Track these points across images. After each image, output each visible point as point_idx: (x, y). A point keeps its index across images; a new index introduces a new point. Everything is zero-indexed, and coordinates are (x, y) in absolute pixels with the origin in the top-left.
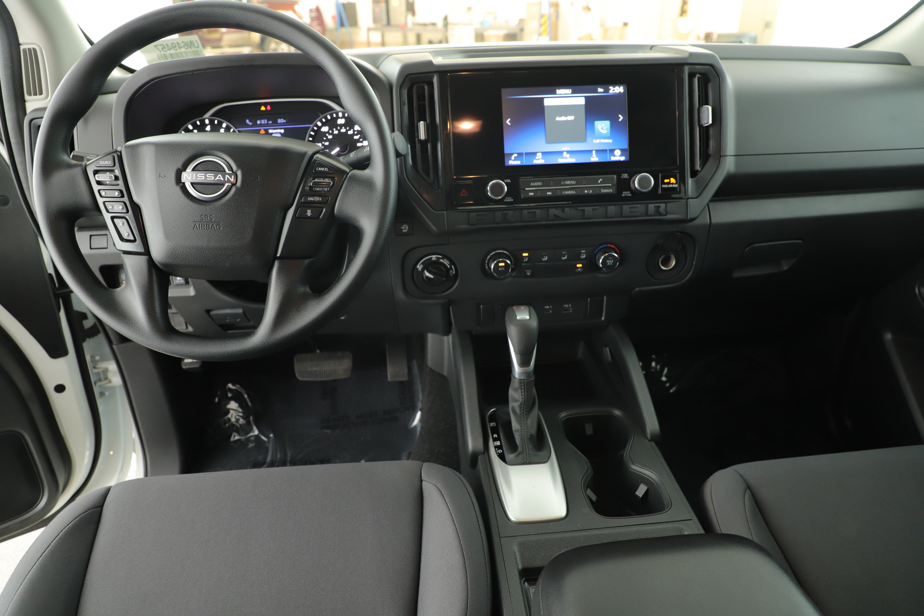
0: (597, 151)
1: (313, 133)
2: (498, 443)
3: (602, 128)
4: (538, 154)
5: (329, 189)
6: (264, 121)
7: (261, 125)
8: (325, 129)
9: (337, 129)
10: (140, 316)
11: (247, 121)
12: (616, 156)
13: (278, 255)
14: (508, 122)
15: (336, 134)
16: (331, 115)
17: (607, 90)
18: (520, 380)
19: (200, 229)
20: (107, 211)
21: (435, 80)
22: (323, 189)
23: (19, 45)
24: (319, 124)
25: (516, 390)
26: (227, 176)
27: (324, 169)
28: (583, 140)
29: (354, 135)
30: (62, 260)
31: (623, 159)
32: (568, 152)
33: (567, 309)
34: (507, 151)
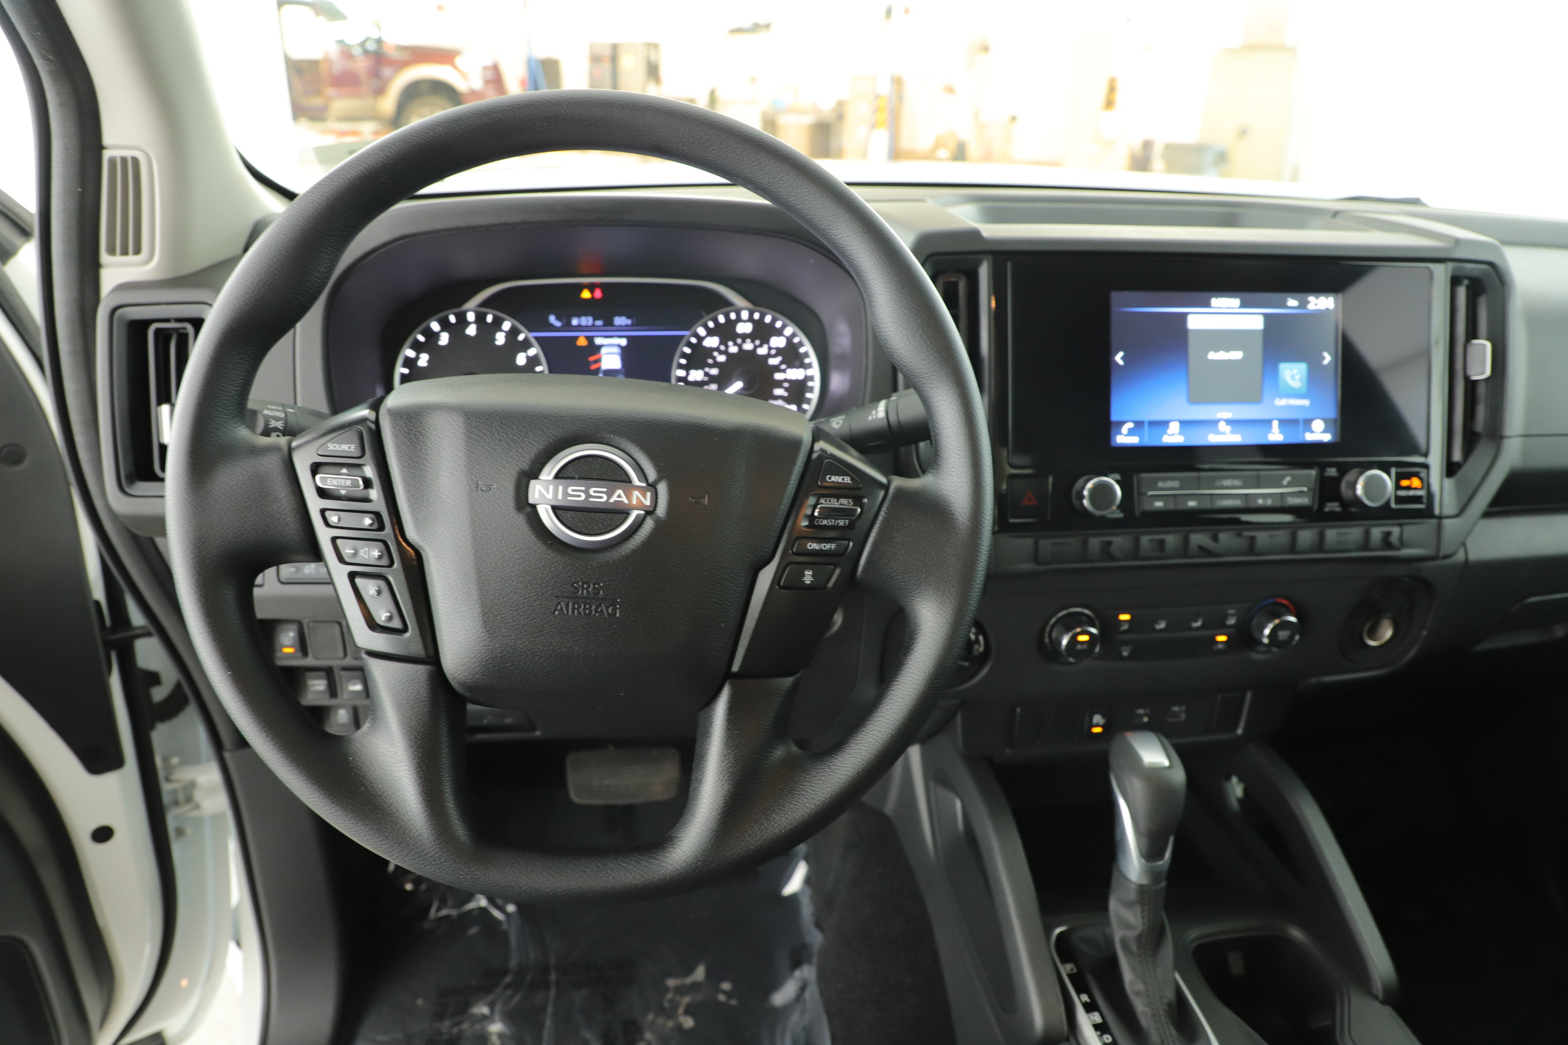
0: (1283, 423)
1: (687, 350)
2: (1097, 1018)
3: (1293, 378)
4: (1172, 424)
5: (847, 521)
6: (587, 321)
7: (579, 328)
8: (712, 342)
9: (735, 344)
10: (409, 806)
11: (552, 319)
12: (1315, 432)
13: (735, 668)
14: (1119, 358)
15: (733, 354)
16: (727, 316)
17: (1304, 304)
18: (1141, 886)
19: (570, 614)
20: (341, 559)
21: (984, 272)
22: (835, 522)
23: (101, 148)
24: (701, 331)
25: (1128, 905)
26: (636, 493)
27: (843, 479)
28: (1256, 398)
29: (769, 356)
30: (229, 673)
31: (1327, 438)
32: (1229, 422)
33: (1176, 715)
34: (1115, 416)
